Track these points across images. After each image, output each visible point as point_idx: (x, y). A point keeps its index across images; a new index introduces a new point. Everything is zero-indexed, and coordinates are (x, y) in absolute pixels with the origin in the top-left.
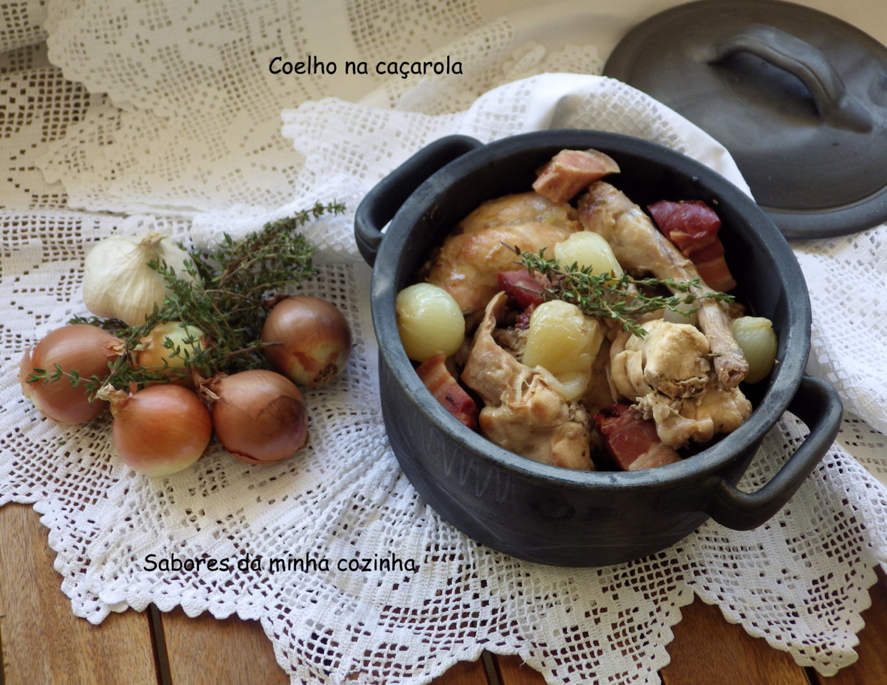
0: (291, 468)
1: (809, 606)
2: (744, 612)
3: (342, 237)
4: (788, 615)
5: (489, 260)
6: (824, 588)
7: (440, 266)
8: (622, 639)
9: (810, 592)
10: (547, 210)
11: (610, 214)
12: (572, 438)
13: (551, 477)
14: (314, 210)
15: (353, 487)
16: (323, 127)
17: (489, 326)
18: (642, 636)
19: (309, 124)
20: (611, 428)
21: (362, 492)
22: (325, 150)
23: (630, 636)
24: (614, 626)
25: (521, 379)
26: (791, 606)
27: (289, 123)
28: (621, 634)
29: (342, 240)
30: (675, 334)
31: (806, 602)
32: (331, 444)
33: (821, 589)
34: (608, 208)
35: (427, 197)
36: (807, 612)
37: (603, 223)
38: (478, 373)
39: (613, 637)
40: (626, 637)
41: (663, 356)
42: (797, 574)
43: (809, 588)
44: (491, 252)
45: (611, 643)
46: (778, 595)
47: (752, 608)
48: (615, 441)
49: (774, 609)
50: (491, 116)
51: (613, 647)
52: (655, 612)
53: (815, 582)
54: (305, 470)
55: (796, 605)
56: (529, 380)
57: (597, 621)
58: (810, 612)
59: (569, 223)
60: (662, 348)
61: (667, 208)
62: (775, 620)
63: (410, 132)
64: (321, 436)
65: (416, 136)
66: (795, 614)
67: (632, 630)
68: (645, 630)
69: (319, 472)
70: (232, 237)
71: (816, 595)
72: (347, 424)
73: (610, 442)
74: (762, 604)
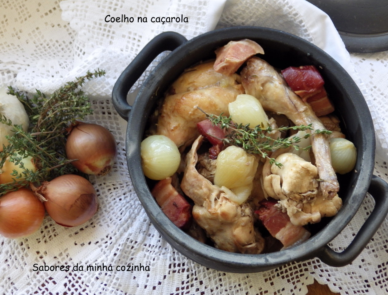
0: (91, 222)
1: (376, 281)
2: (341, 286)
3: (105, 89)
4: (365, 287)
5: (191, 115)
6: (384, 269)
7: (163, 117)
9: (376, 272)
10: (223, 78)
11: (260, 84)
14: (87, 76)
15: (126, 235)
16: (86, 11)
17: (194, 163)
19: (77, 10)
20: (265, 217)
21: (131, 238)
22: (89, 26)
25: (214, 195)
26: (366, 281)
27: (66, 10)
30: (298, 169)
31: (374, 279)
32: (111, 208)
33: (382, 270)
34: (258, 80)
35: (153, 85)
36: (375, 284)
37: (255, 89)
41: (291, 183)
42: (369, 262)
43: (376, 270)
44: (192, 110)
46: (360, 275)
47: (346, 283)
48: (267, 223)
49: (357, 283)
52: (293, 290)
53: (379, 266)
54: (98, 225)
55: (369, 281)
56: (218, 196)
58: (376, 284)
59: (236, 87)
60: (291, 178)
62: (358, 290)
63: (138, 6)
64: (105, 202)
66: (369, 286)
69: (107, 226)
71: (380, 274)
72: (119, 195)
73: (265, 224)
74: (351, 281)
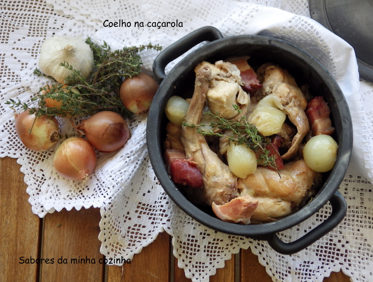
1: (296, 271)
2: (268, 262)
4: (286, 272)
6: (307, 266)
8: (210, 249)
9: (300, 265)
18: (219, 252)
23: (214, 250)
24: (209, 243)
26: (290, 268)
28: (210, 247)
31: (296, 269)
33: (306, 266)
39: (206, 247)
40: (212, 250)
43: (301, 264)
45: (205, 249)
46: (287, 261)
47: (273, 262)
49: (282, 266)
51: (205, 251)
52: (229, 245)
53: (305, 262)
55: (292, 268)
57: (204, 238)
58: (296, 274)
62: (280, 271)
66: (289, 272)
67: (216, 248)
68: (221, 250)
71: (302, 268)
74: (278, 262)
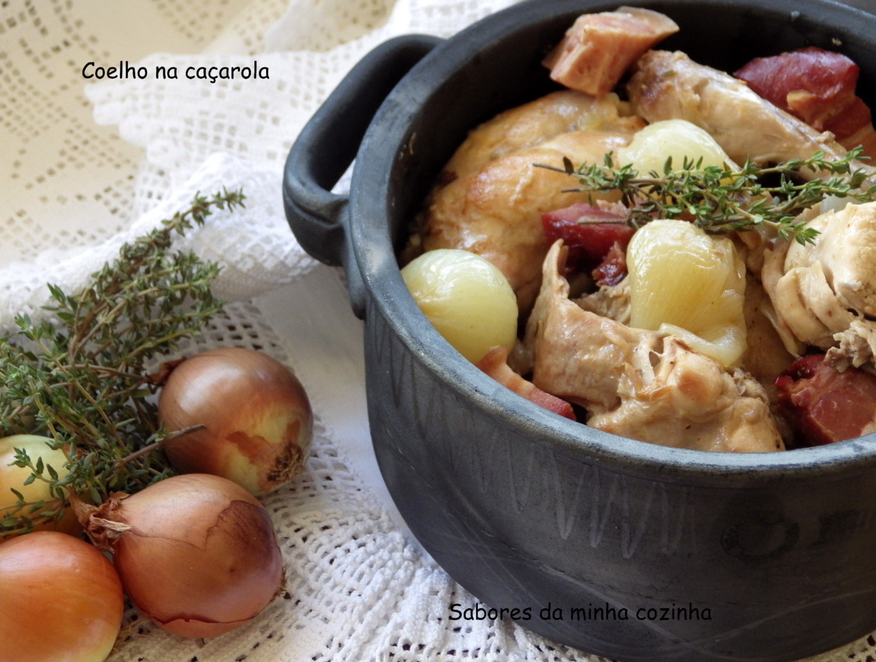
0: (267, 634)
3: (249, 245)
5: (517, 202)
7: (440, 231)
10: (580, 113)
11: (689, 87)
12: (753, 422)
13: (761, 466)
14: (195, 210)
15: (386, 632)
16: (160, 98)
17: (561, 288)
19: (135, 98)
20: (807, 395)
21: (405, 634)
22: (174, 130)
27: (103, 102)
29: (252, 249)
30: (867, 218)
32: (324, 576)
34: (681, 80)
35: (398, 122)
37: (681, 106)
38: (566, 365)
41: (859, 256)
44: (518, 188)
48: (819, 413)
50: (435, 11)
54: (293, 628)
59: (623, 121)
60: (854, 243)
61: (767, 67)
64: (300, 571)
65: (309, 85)
69: (321, 623)
70: (63, 289)
73: (812, 416)
